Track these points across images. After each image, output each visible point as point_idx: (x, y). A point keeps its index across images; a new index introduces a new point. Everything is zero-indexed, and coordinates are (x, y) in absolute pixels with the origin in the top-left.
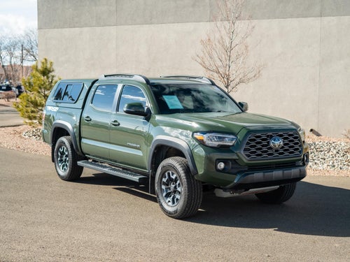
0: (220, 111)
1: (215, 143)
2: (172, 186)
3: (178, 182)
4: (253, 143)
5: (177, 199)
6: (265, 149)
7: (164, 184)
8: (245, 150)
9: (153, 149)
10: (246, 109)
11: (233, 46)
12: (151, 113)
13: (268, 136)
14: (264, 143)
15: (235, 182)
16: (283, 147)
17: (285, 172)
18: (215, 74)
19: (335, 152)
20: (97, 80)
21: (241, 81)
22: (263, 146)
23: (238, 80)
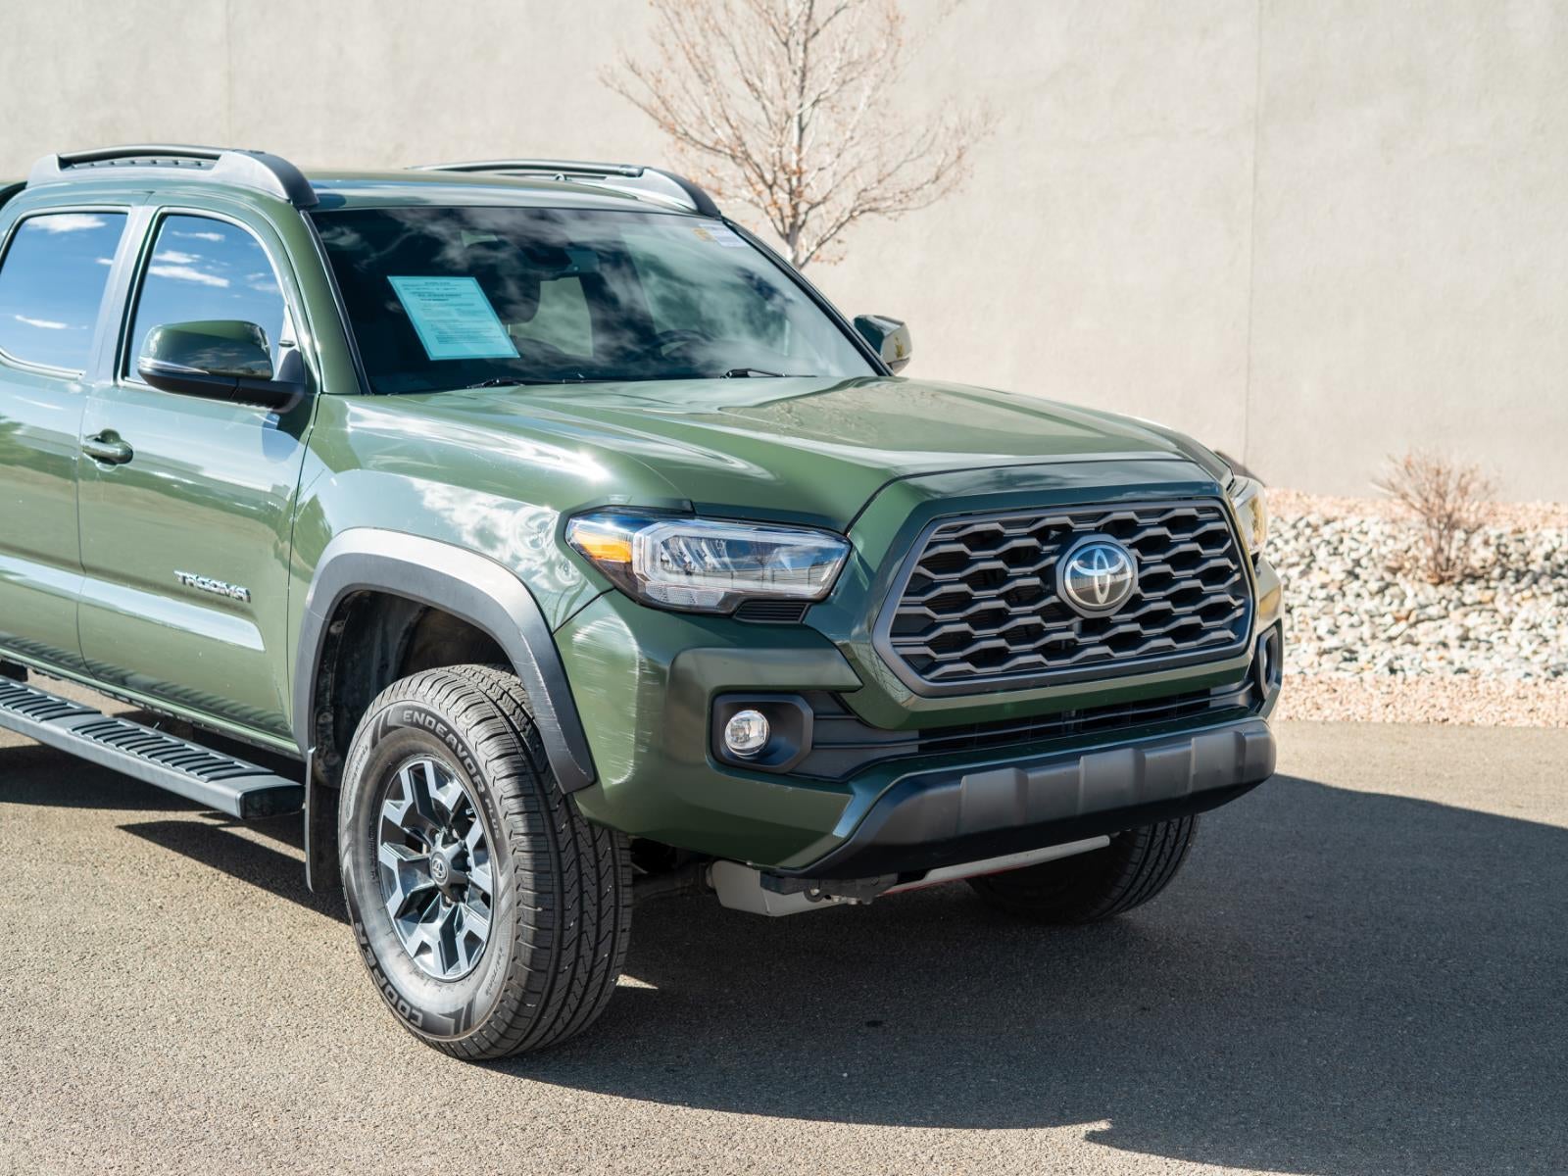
0: (742, 374)
1: (711, 587)
2: (442, 853)
3: (477, 831)
4: (952, 584)
5: (472, 940)
6: (1025, 617)
7: (393, 834)
8: (903, 627)
9: (320, 617)
10: (900, 359)
11: (819, 16)
12: (311, 386)
13: (1042, 535)
14: (1024, 578)
15: (841, 831)
16: (1135, 603)
17: (1151, 755)
18: (728, 170)
19: (1337, 570)
20: (21, 187)
21: (866, 206)
22: (1017, 597)
23: (846, 200)
